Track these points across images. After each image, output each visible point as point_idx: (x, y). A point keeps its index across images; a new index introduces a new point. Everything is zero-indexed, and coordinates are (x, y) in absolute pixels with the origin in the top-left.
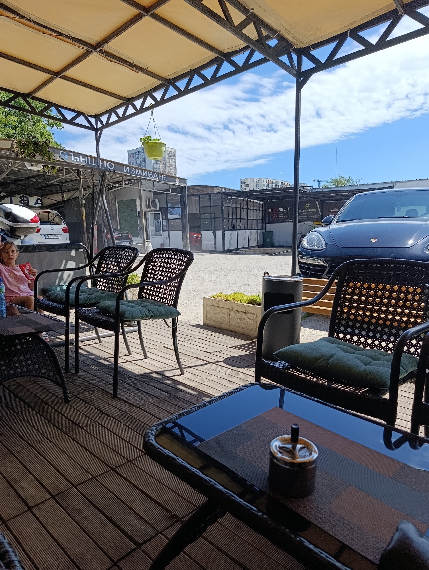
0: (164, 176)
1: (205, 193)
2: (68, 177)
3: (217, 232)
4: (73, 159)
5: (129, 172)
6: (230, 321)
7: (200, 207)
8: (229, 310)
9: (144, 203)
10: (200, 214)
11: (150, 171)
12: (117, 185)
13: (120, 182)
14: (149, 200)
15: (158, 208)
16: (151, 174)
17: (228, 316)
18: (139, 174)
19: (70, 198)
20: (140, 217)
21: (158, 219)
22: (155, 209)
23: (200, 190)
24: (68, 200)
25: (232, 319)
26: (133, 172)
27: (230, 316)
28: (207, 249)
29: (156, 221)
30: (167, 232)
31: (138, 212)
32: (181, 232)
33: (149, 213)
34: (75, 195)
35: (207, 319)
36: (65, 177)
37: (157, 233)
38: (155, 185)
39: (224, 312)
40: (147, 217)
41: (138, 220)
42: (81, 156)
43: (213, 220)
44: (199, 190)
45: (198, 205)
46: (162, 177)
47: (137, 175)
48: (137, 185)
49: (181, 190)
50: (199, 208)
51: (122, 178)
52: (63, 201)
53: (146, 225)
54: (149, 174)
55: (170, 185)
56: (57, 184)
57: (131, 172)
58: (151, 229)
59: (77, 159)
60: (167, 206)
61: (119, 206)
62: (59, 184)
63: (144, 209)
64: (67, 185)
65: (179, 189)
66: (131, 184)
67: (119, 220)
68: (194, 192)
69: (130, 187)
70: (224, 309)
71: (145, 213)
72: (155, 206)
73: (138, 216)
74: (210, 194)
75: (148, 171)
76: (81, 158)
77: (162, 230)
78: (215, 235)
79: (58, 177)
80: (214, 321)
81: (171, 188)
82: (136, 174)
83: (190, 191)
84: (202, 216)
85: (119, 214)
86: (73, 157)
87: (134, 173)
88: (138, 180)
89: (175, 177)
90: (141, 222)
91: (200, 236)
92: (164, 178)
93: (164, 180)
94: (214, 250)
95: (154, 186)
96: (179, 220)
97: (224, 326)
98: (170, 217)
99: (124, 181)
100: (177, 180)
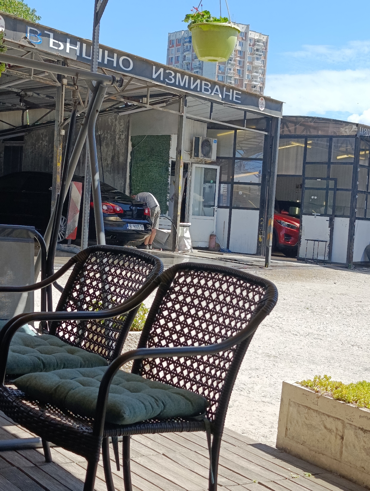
0: (235, 92)
1: (320, 133)
2: (38, 80)
3: (337, 220)
4: (51, 45)
5: (162, 79)
6: (341, 453)
7: (305, 163)
8: (343, 422)
9: (185, 145)
10: (304, 177)
11: (206, 80)
12: (136, 103)
13: (142, 97)
14: (197, 139)
15: (214, 157)
16: (208, 85)
17: (339, 437)
18: (182, 84)
19: (37, 122)
20: (173, 174)
21: (212, 181)
22: (208, 160)
23: (310, 127)
24: (34, 125)
25: (346, 447)
26: (171, 80)
27: (342, 438)
28: (310, 256)
29: (208, 185)
30: (228, 210)
31: (170, 163)
32: (258, 212)
33: (194, 166)
34: (49, 118)
35: (286, 435)
36: (32, 79)
37: (206, 209)
38: (213, 110)
39: (328, 426)
40: (189, 173)
41: (169, 180)
42: (68, 40)
43: (331, 193)
44: (307, 127)
45: (301, 158)
46: (231, 94)
47: (179, 86)
48: (177, 105)
49: (268, 125)
50: (302, 165)
51: (148, 90)
52: (24, 127)
53: (185, 191)
54: (203, 86)
55: (246, 111)
56: (16, 90)
57: (166, 80)
58: (195, 200)
59: (59, 46)
60: (234, 154)
61: (133, 146)
62: (19, 91)
63: (185, 158)
64: (35, 95)
65: (264, 121)
66: (164, 104)
67: (130, 177)
68: (295, 129)
69: (161, 109)
70: (330, 420)
71: (186, 166)
72: (207, 154)
73: (170, 171)
74: (331, 138)
75: (202, 80)
76: (68, 45)
77: (216, 204)
78: (331, 225)
79: (20, 79)
80: (303, 443)
81: (247, 118)
82: (177, 83)
83: (288, 127)
84: (308, 183)
85: (131, 163)
86: (52, 40)
87: (173, 81)
88: (180, 97)
89: (257, 97)
90: (175, 183)
91: (298, 225)
92: (235, 96)
93: (234, 100)
94: (327, 258)
95: (211, 111)
96: (256, 187)
97: (325, 460)
98: (237, 177)
99: (152, 96)
100: (262, 102)
